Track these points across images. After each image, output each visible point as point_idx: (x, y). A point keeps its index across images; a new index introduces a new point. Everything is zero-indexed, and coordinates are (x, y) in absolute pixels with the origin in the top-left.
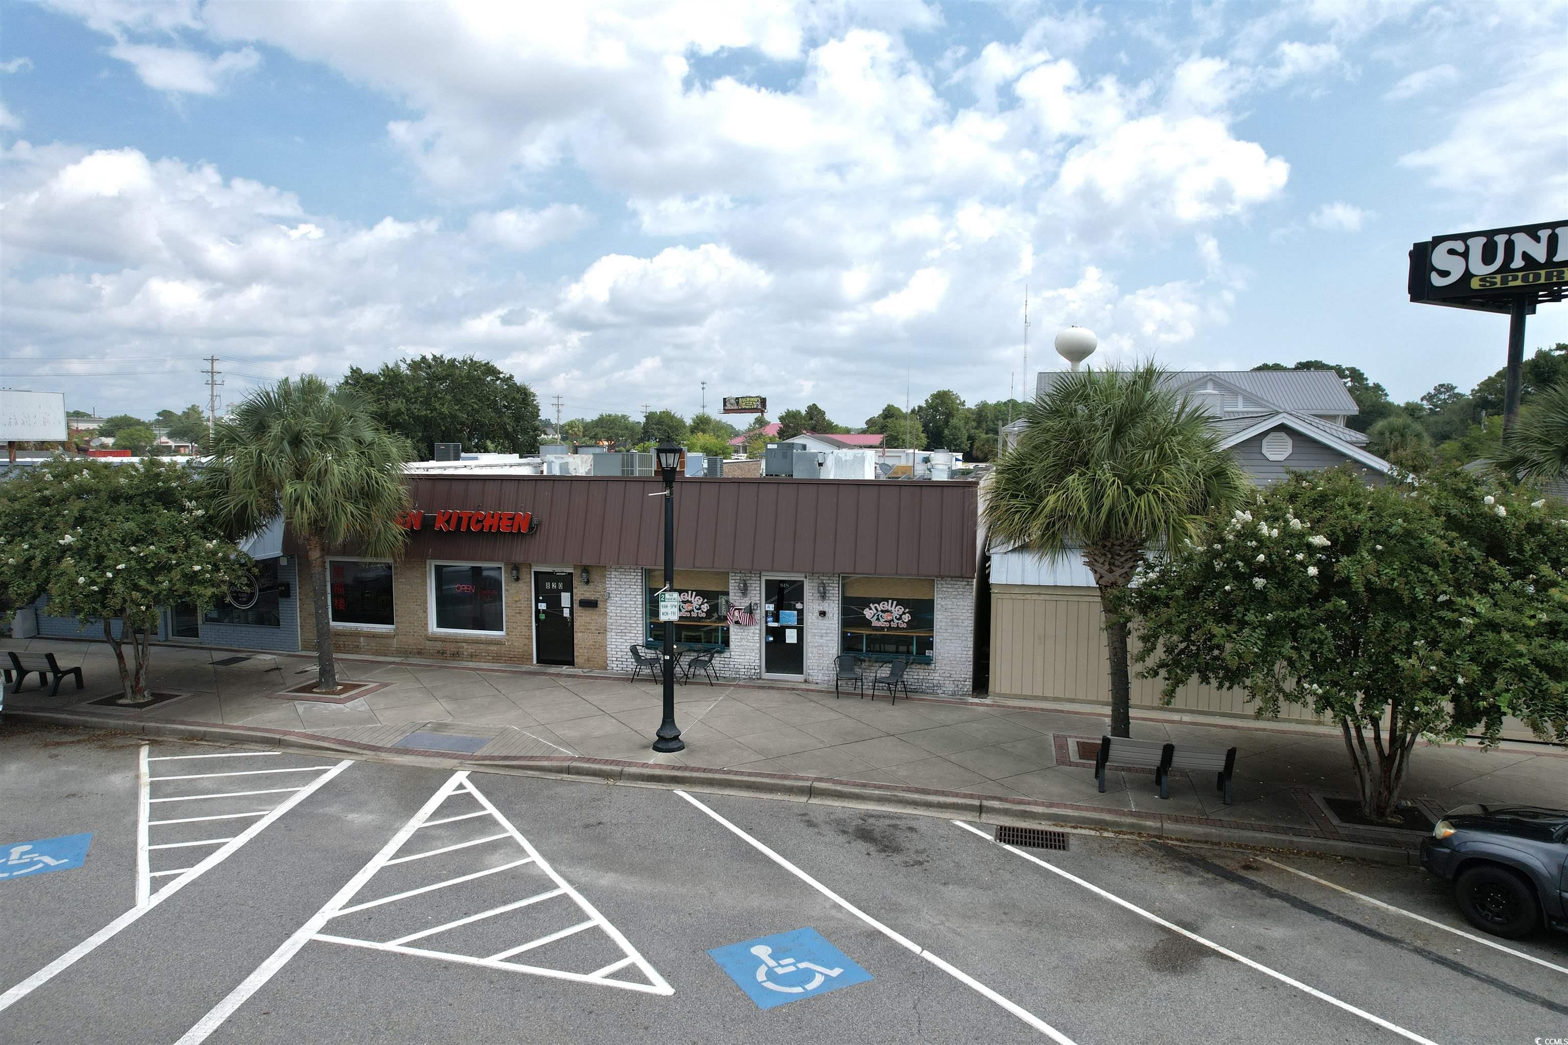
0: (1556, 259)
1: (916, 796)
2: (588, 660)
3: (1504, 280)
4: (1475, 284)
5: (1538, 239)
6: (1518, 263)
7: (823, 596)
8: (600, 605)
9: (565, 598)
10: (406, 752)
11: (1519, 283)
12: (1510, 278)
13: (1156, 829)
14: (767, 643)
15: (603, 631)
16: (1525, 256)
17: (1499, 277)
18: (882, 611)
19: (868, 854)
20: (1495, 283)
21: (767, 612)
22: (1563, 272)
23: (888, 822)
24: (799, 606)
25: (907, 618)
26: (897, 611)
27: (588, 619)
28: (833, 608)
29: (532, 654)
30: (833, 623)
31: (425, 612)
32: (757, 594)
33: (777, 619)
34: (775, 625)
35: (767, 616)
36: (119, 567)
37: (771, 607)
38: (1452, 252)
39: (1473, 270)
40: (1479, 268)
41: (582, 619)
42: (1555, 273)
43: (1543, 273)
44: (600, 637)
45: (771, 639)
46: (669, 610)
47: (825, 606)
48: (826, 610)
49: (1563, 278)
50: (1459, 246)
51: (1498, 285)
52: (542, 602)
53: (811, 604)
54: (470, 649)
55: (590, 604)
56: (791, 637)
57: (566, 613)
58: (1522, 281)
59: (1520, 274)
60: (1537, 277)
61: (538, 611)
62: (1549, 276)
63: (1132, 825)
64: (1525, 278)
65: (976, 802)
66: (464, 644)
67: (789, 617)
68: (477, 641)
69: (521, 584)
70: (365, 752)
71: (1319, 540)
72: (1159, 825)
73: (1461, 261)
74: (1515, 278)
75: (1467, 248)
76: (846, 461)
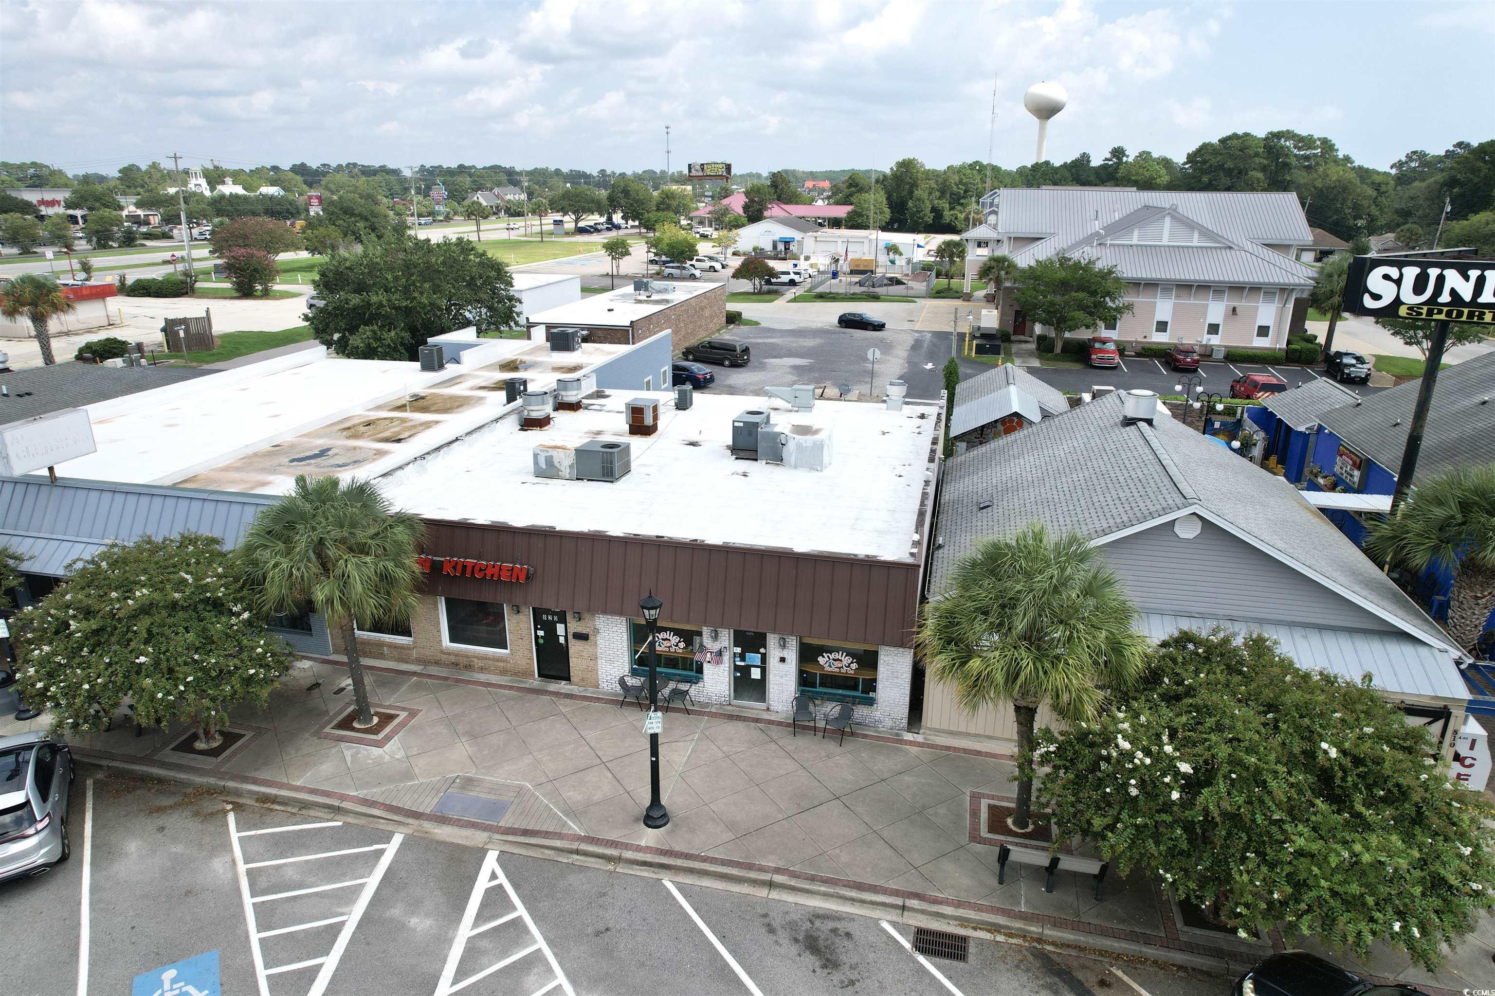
0: (1480, 300)
1: (853, 894)
2: (583, 680)
3: (1430, 313)
4: (1403, 311)
5: (1467, 278)
6: (1445, 298)
7: (783, 646)
8: (591, 638)
9: (560, 629)
10: (441, 820)
11: (1442, 317)
12: (1436, 311)
13: (1038, 933)
14: (735, 678)
15: (594, 658)
16: (1453, 292)
17: (1425, 308)
18: (834, 660)
19: (814, 971)
20: (1421, 314)
21: (735, 653)
22: (1484, 313)
23: (831, 925)
24: (762, 650)
25: (854, 666)
26: (846, 660)
27: (581, 648)
28: (792, 655)
29: (534, 672)
30: (792, 667)
31: (439, 631)
32: (726, 639)
33: (743, 659)
34: (742, 664)
35: (735, 656)
36: (190, 679)
37: (738, 650)
38: (1386, 277)
39: (1403, 298)
40: (1409, 297)
41: (575, 647)
42: (1477, 313)
43: (1466, 311)
44: (592, 663)
45: (739, 674)
46: (654, 725)
47: (785, 654)
48: (785, 656)
49: (1483, 319)
50: (1394, 272)
51: (1424, 316)
52: (540, 629)
53: (774, 651)
54: (481, 664)
55: (582, 637)
56: (756, 674)
57: (562, 640)
58: (1446, 316)
59: (1445, 309)
60: (1460, 313)
61: (537, 637)
62: (1471, 315)
63: (1020, 929)
64: (1449, 314)
65: (899, 901)
66: (475, 660)
67: (754, 658)
68: (485, 658)
69: (521, 616)
70: (410, 821)
71: (1185, 768)
72: (1040, 930)
73: (1394, 287)
74: (1440, 312)
75: (1401, 275)
76: (806, 447)
